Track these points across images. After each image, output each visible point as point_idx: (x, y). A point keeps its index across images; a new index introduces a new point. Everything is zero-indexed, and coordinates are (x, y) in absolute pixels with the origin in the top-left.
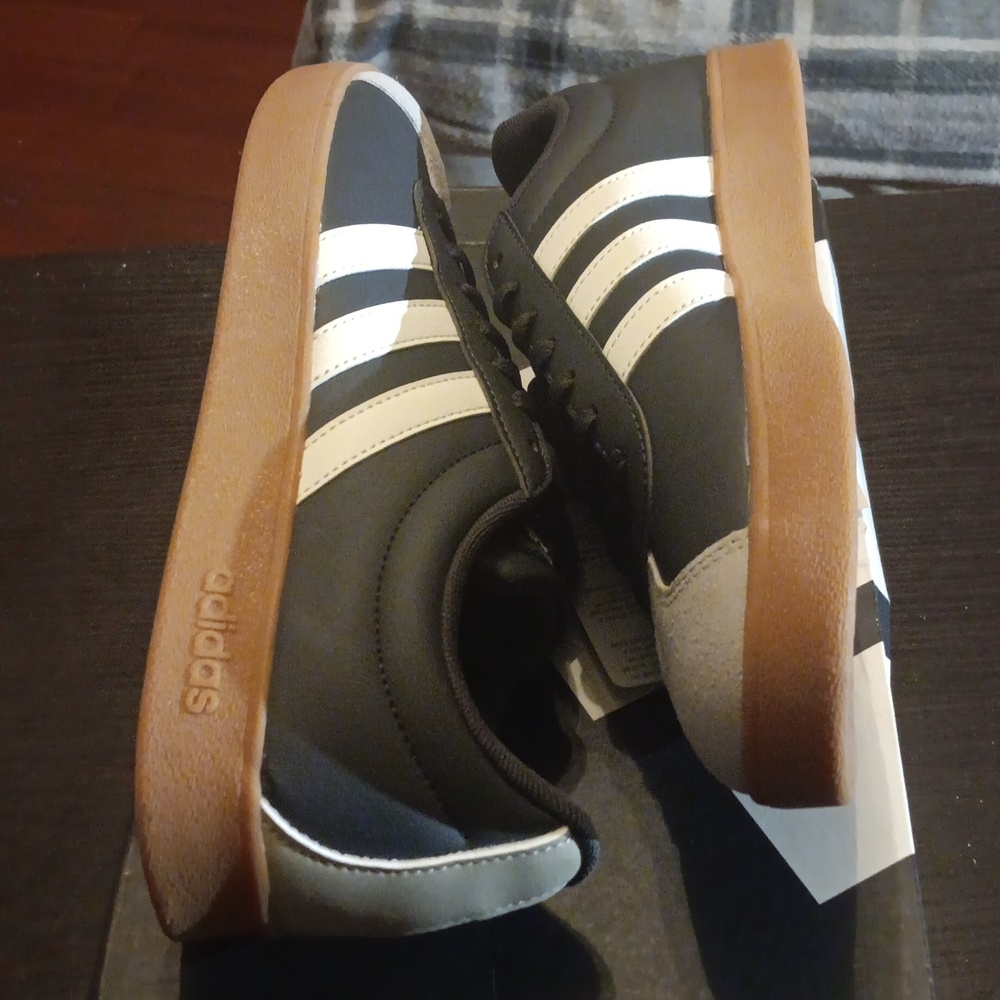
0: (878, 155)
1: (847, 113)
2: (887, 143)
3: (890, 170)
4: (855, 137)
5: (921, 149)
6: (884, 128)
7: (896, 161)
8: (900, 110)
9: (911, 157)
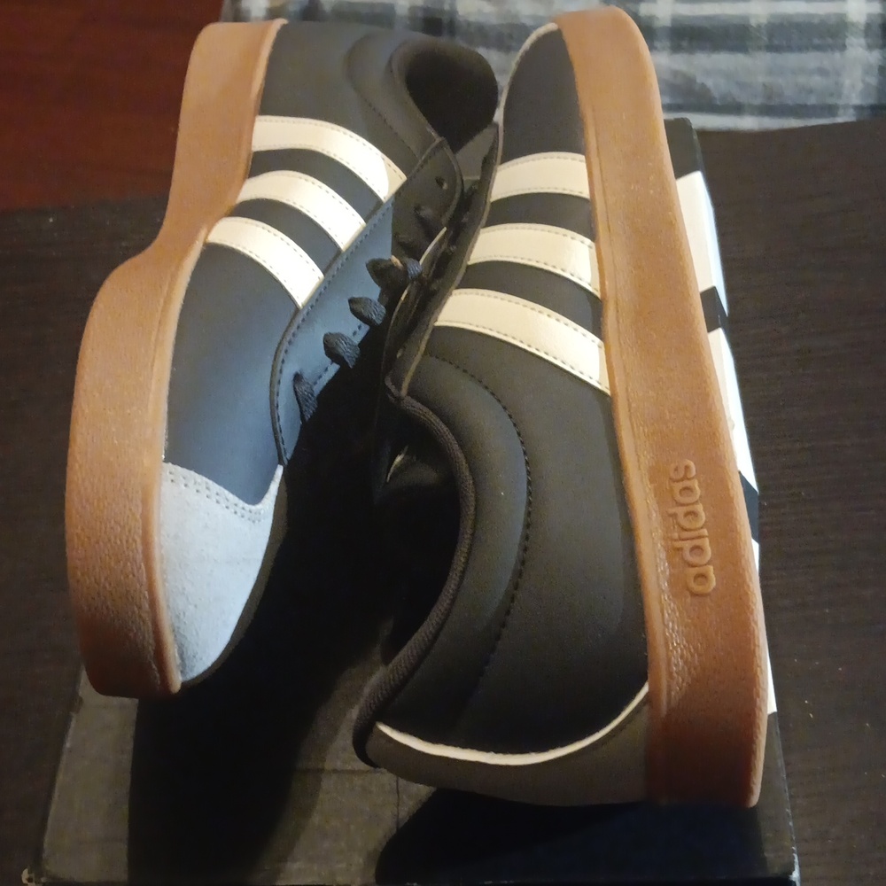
0: (736, 109)
1: (708, 73)
2: (743, 98)
3: (748, 123)
4: (716, 94)
5: (775, 102)
6: (741, 85)
7: (752, 114)
8: (754, 68)
9: (766, 110)
